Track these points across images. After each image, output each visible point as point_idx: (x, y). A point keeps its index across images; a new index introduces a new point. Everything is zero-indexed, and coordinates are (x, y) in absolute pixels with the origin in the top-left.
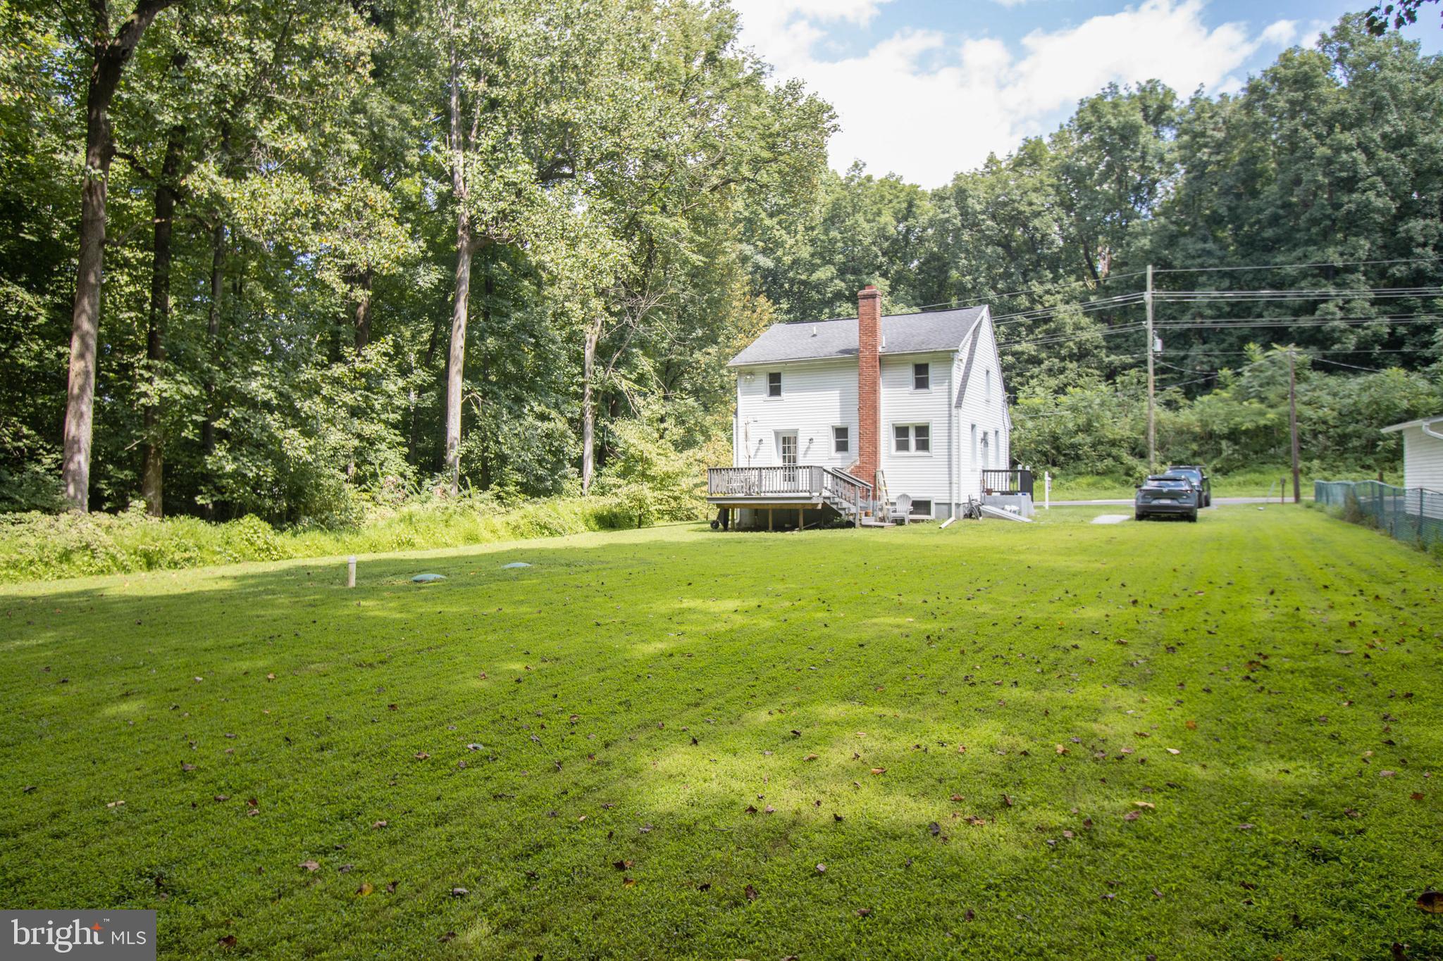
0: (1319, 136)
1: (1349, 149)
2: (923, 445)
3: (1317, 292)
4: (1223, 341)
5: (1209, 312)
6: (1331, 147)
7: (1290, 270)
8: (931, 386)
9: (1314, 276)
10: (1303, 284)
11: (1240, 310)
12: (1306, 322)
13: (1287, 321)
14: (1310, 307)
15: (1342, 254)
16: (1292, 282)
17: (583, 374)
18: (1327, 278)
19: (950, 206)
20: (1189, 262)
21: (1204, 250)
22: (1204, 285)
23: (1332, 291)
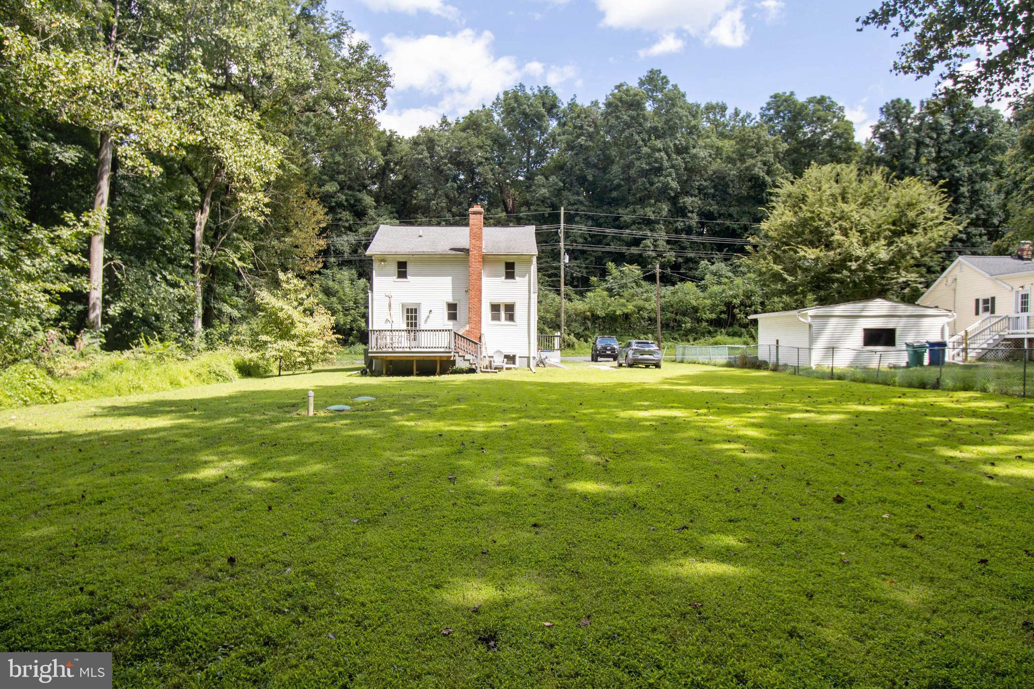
0: (643, 140)
1: (659, 150)
2: (511, 318)
3: (641, 233)
4: (587, 259)
5: (581, 240)
6: (650, 147)
7: (627, 218)
8: (517, 278)
9: (639, 223)
10: (633, 227)
11: (598, 240)
12: (634, 250)
13: (624, 249)
14: (636, 242)
15: (654, 212)
16: (627, 226)
17: (193, 251)
18: (646, 225)
19: (423, 150)
20: (570, 207)
21: (578, 200)
22: (577, 223)
23: (649, 234)
